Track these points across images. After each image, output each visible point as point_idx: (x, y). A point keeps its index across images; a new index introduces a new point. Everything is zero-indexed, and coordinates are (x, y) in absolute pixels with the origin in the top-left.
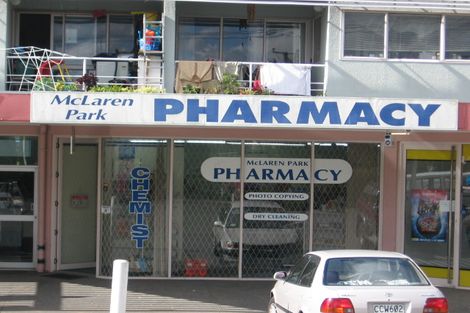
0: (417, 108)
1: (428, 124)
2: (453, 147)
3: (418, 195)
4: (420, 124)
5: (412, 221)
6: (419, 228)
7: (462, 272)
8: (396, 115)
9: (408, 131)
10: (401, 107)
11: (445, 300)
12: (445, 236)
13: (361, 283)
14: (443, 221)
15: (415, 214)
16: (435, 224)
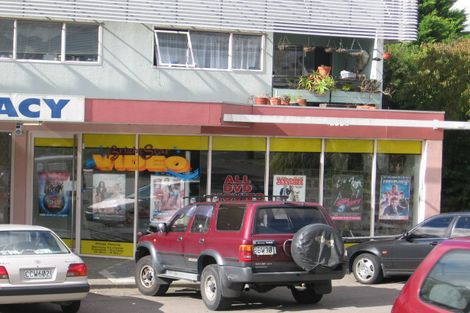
0: (50, 103)
1: (59, 117)
2: (75, 136)
3: (44, 176)
4: (53, 117)
5: (39, 200)
6: (46, 205)
7: (84, 242)
8: (33, 108)
9: (40, 122)
10: (37, 102)
11: (84, 265)
12: (68, 212)
13: (11, 252)
14: (66, 199)
15: (42, 193)
16: (59, 202)
